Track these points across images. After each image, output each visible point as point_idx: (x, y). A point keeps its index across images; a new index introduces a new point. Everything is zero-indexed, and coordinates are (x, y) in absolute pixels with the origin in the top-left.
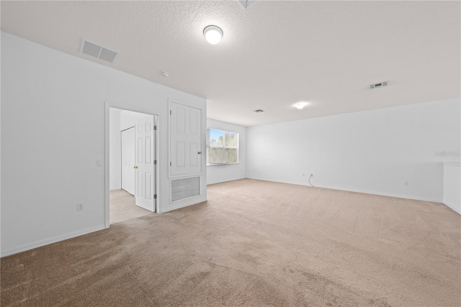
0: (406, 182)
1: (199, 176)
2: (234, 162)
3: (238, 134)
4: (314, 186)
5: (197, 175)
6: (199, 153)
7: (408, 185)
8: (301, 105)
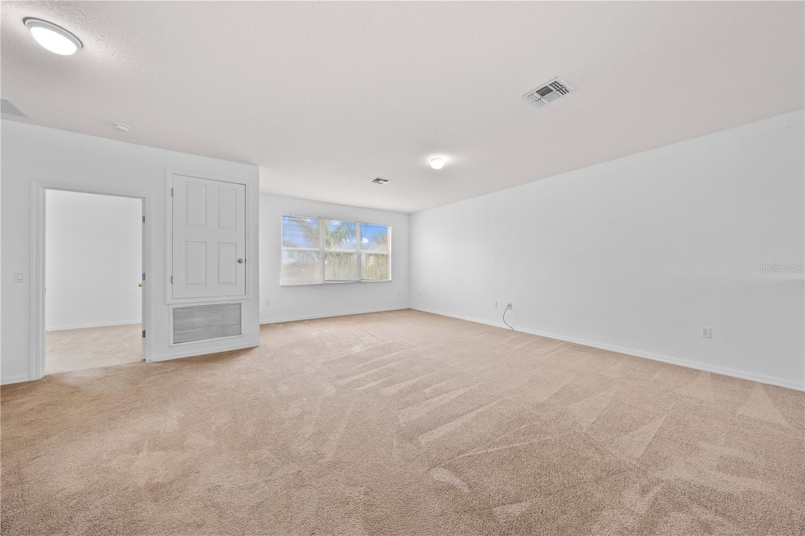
0: (705, 331)
1: (240, 302)
2: (381, 278)
3: (391, 227)
4: (514, 329)
5: (236, 300)
6: (240, 262)
7: (711, 337)
8: (438, 161)
